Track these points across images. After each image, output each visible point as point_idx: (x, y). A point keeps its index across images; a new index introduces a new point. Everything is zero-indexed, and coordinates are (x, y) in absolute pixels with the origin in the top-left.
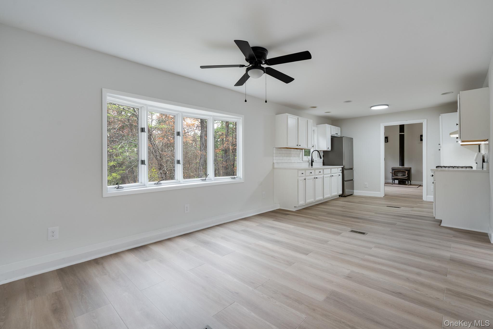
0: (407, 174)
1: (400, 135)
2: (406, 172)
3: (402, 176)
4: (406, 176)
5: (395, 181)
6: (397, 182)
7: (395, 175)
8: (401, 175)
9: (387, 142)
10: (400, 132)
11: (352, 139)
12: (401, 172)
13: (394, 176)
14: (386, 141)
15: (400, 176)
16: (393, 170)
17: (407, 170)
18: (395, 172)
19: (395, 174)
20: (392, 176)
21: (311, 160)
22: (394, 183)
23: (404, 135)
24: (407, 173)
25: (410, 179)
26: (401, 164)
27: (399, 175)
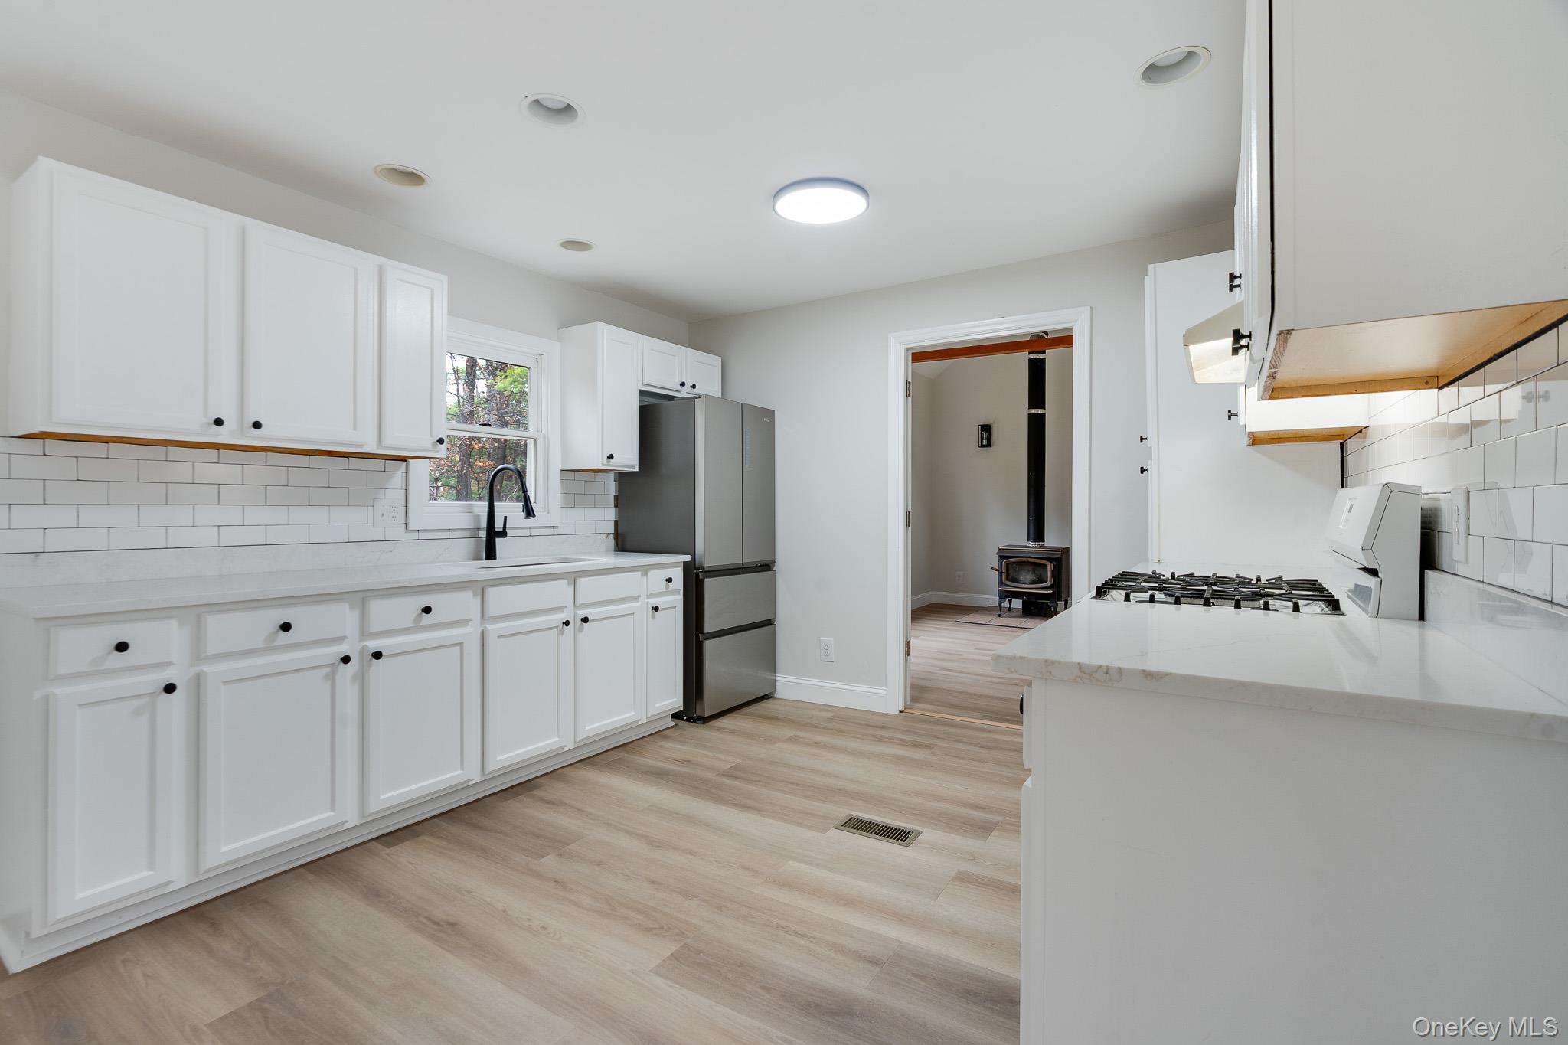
0: (1053, 576)
1: (1030, 415)
2: (1049, 568)
3: (1033, 582)
4: (1048, 583)
5: (1014, 601)
6: (1017, 604)
7: (1007, 579)
8: (1030, 577)
9: (989, 444)
10: (1030, 407)
11: (770, 414)
12: (1030, 568)
13: (1007, 583)
14: (985, 442)
15: (1026, 583)
16: (1002, 557)
17: (1050, 560)
18: (1007, 565)
19: (1008, 574)
20: (1001, 584)
21: (484, 524)
22: (1010, 609)
23: (1043, 416)
24: (1053, 572)
25: (1063, 594)
26: (1032, 536)
27: (1022, 578)
